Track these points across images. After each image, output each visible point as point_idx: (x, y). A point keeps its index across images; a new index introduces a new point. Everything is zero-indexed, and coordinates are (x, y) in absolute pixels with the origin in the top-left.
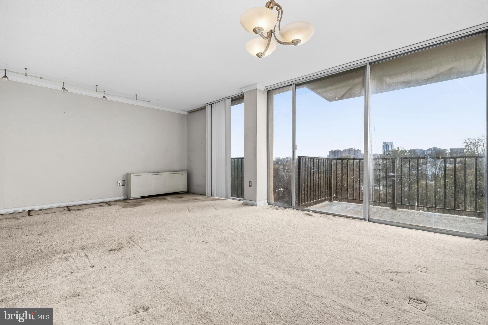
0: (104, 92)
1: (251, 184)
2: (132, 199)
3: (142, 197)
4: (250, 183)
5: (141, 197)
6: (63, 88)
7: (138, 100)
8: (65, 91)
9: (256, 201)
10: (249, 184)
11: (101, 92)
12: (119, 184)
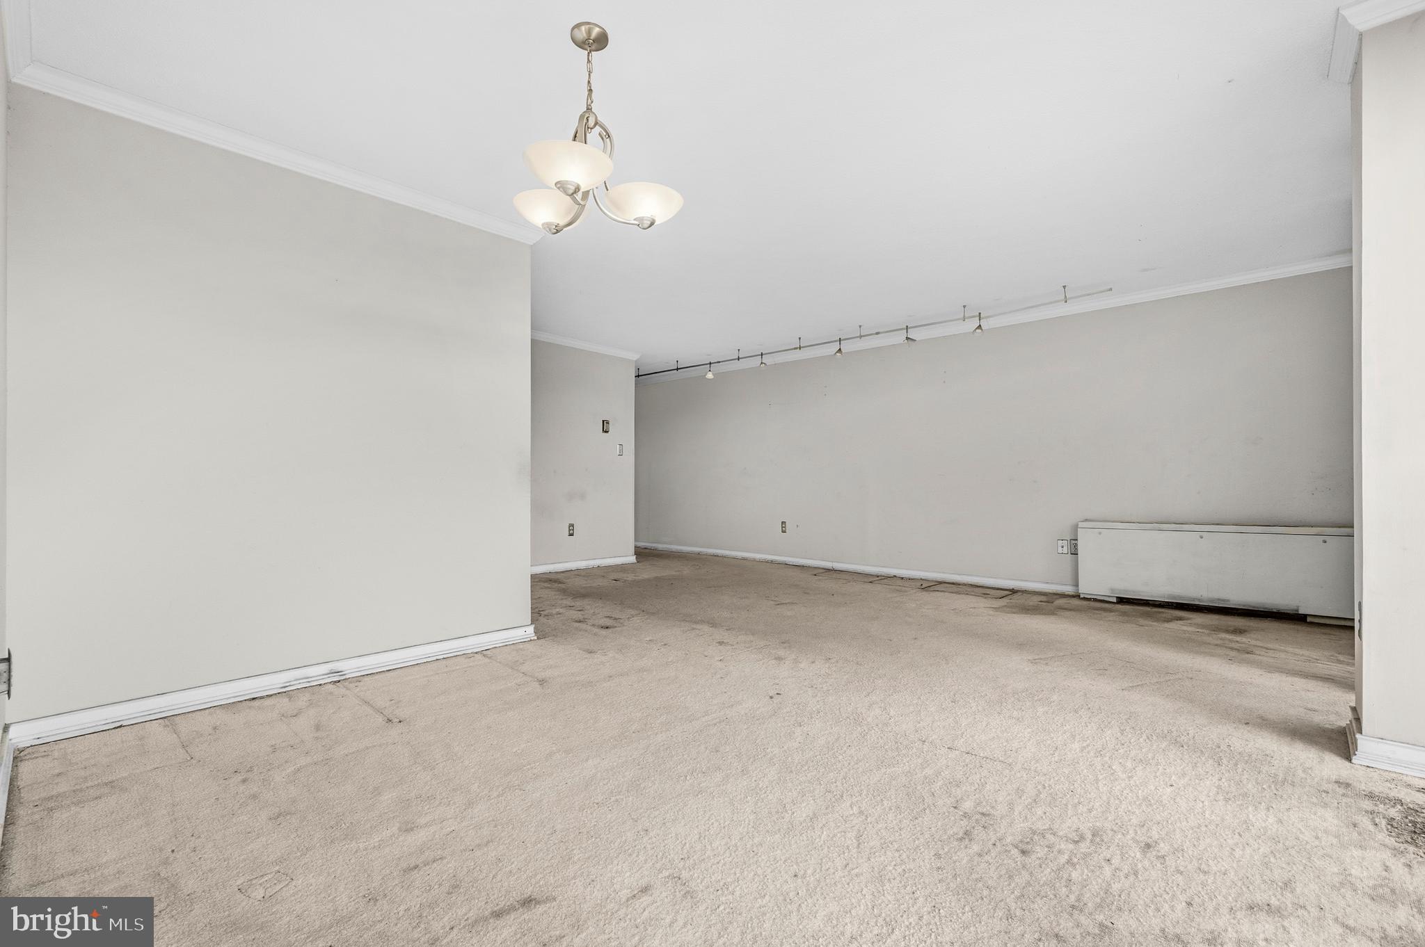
0: (980, 314)
2: (1082, 598)
3: (1122, 601)
5: (1118, 598)
6: (907, 338)
7: (1070, 298)
9: (1360, 732)
11: (973, 317)
12: (1060, 549)
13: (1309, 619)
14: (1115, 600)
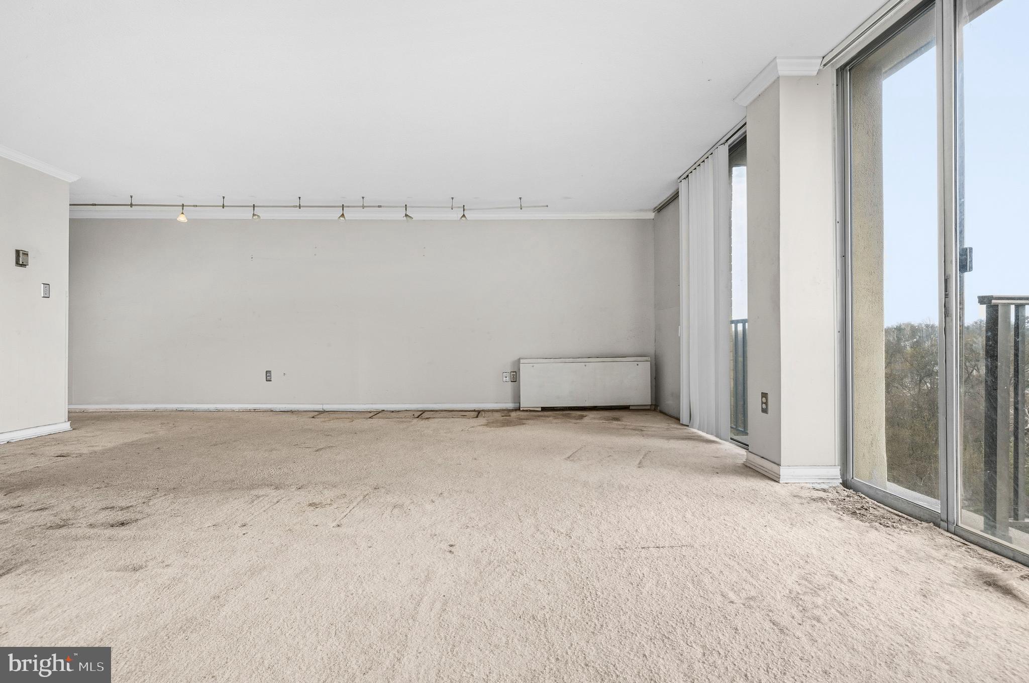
0: (464, 206)
1: (766, 403)
2: (523, 411)
3: (544, 409)
4: (764, 400)
5: (542, 408)
6: (406, 215)
7: (524, 207)
8: (409, 218)
9: (779, 465)
10: (762, 403)
11: (459, 207)
12: (505, 379)
13: (631, 408)
14: (540, 409)
